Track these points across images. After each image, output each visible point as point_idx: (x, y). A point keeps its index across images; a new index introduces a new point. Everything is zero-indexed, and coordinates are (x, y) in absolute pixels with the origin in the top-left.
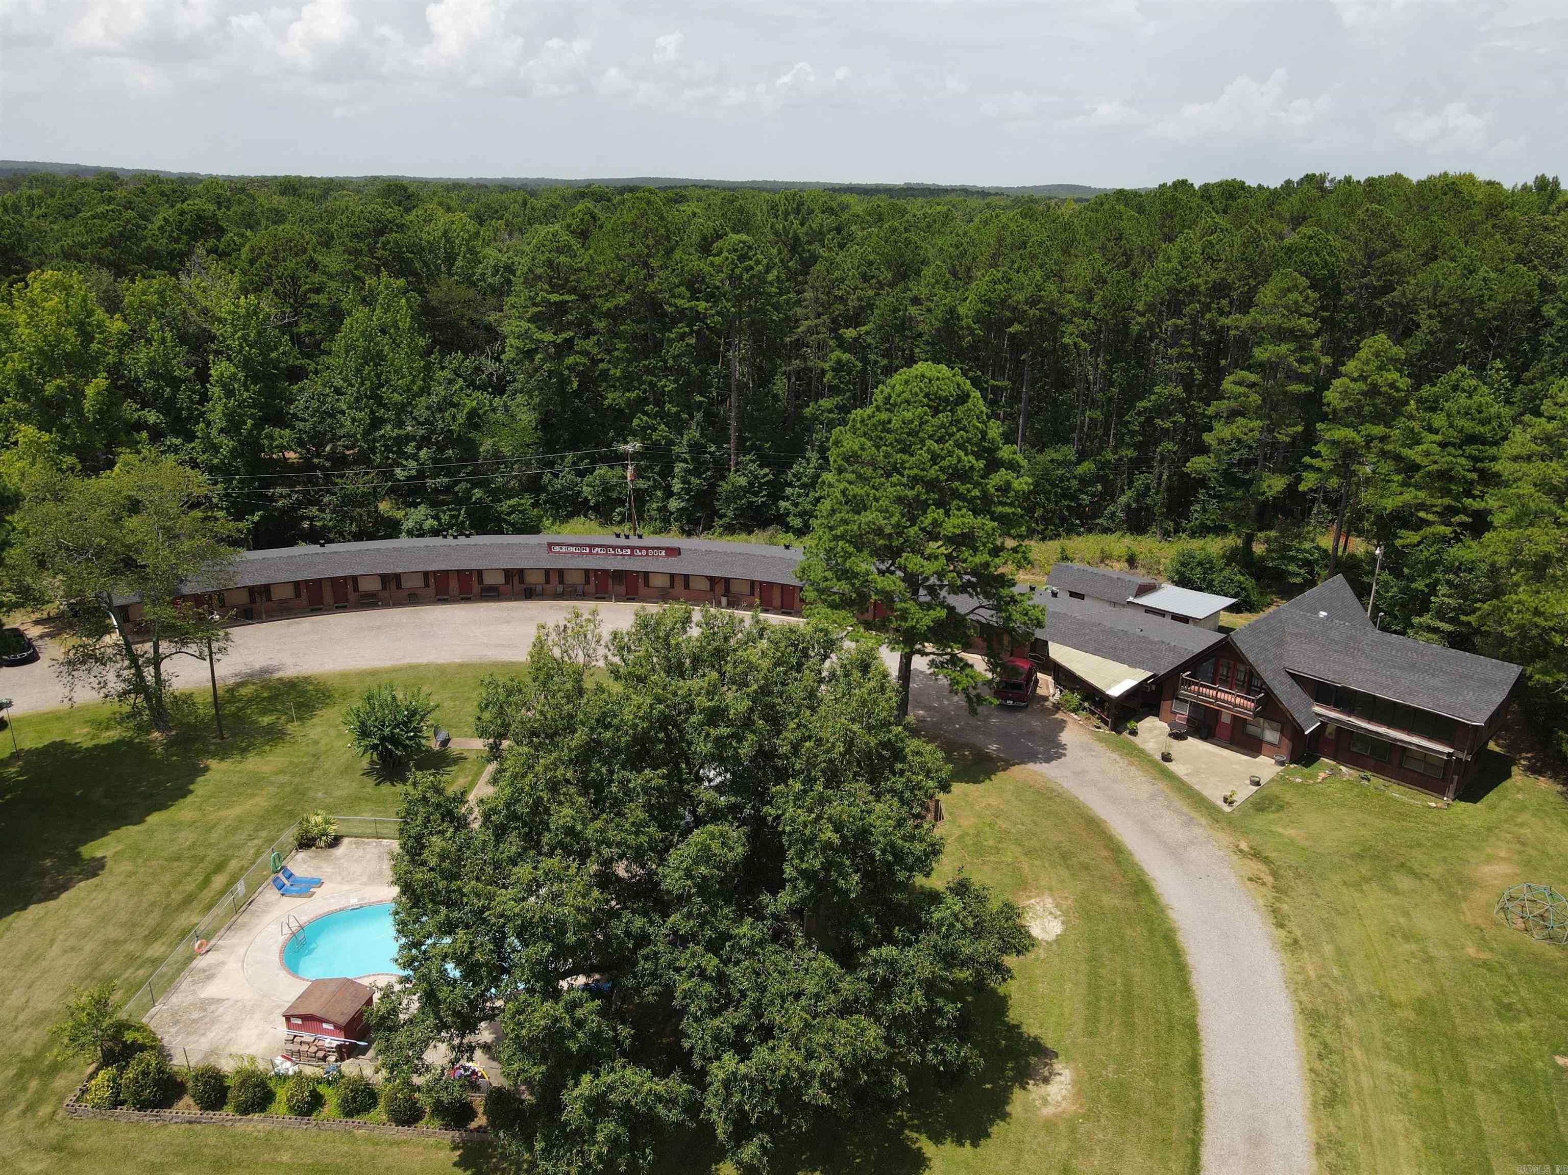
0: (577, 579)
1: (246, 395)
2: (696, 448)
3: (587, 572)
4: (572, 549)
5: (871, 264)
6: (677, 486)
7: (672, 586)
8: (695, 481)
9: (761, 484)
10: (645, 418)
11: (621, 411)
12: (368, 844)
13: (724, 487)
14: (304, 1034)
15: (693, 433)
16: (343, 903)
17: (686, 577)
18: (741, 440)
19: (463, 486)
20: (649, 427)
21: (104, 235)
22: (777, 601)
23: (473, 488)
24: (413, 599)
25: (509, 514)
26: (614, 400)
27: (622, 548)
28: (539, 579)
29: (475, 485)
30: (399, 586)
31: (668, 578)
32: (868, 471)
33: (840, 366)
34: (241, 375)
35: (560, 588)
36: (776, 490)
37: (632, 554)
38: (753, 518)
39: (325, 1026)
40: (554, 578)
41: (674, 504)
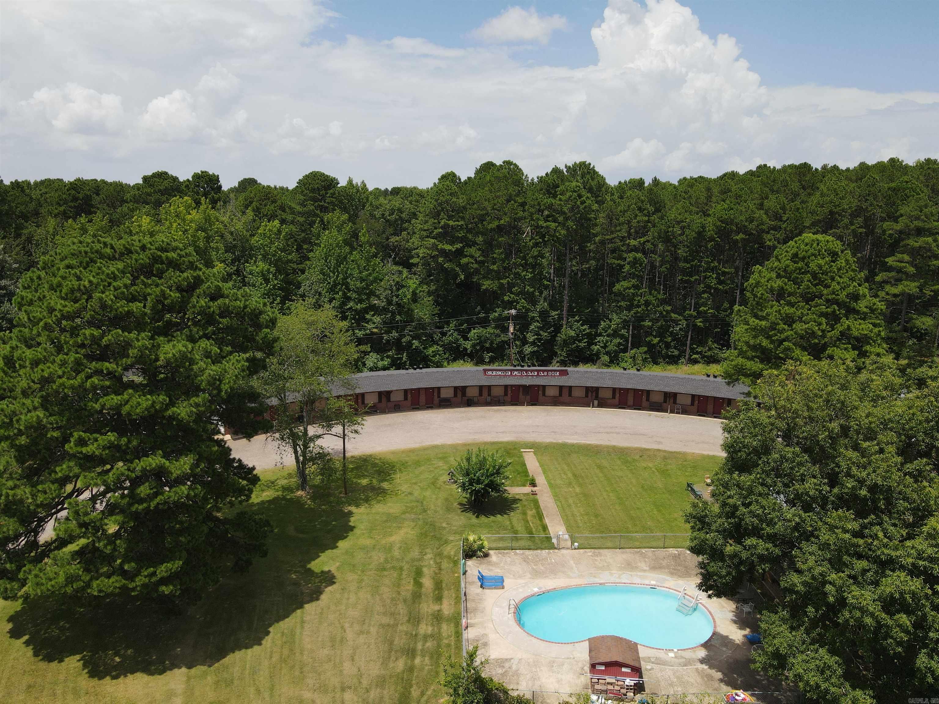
0: (498, 392)
1: (276, 282)
2: (544, 314)
3: (506, 387)
4: (500, 373)
5: (642, 202)
6: (531, 337)
7: (561, 394)
8: (544, 334)
9: (583, 335)
10: (512, 296)
11: (494, 292)
12: (507, 553)
13: (561, 337)
14: (606, 677)
15: (543, 305)
16: (529, 592)
17: (570, 388)
18: (570, 309)
19: (408, 338)
20: (515, 301)
21: (162, 188)
22: (631, 401)
23: (413, 340)
24: (397, 408)
25: (434, 356)
26: (489, 285)
27: (532, 371)
28: (475, 392)
29: (414, 338)
30: (389, 400)
31: (558, 389)
32: (793, 299)
33: (635, 262)
34: (272, 269)
35: (489, 399)
36: (591, 339)
37: (538, 375)
38: (576, 357)
39: (624, 670)
40: (485, 392)
41: (528, 349)
